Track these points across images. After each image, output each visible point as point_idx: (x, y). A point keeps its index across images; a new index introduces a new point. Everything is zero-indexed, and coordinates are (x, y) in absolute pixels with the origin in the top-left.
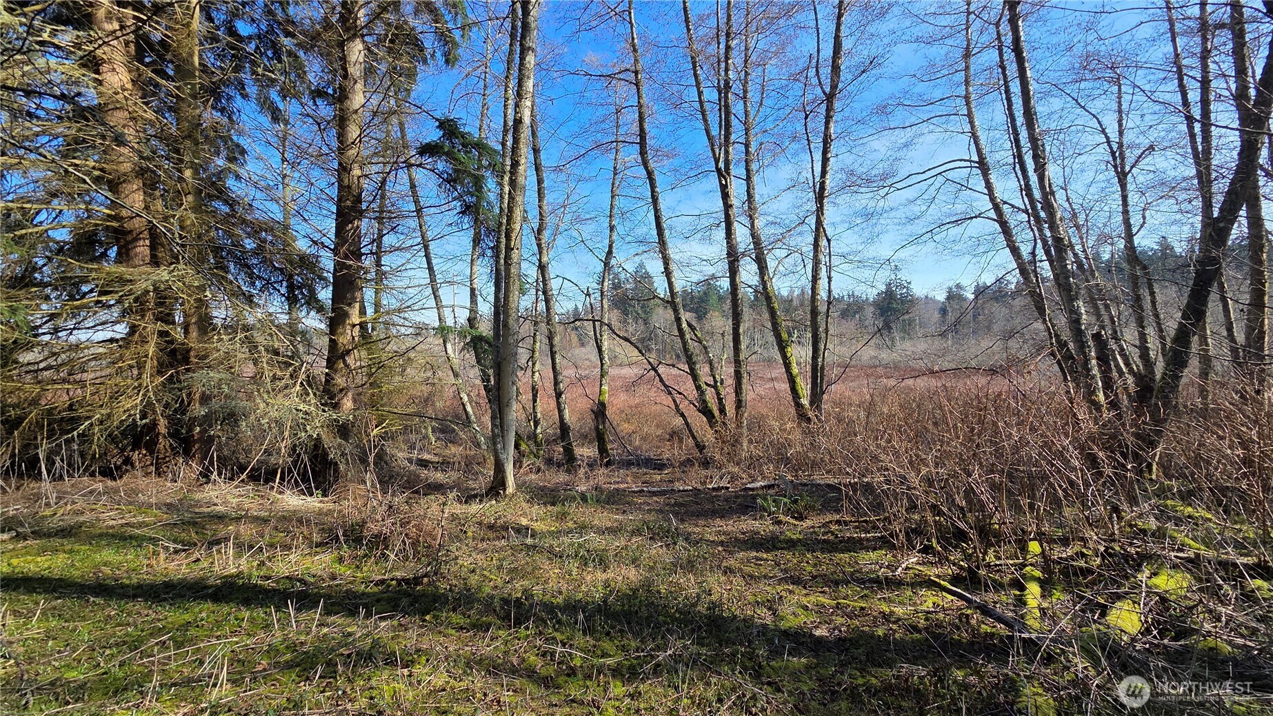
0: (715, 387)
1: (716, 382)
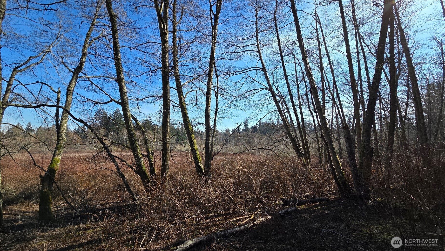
0: (148, 156)
1: (149, 153)
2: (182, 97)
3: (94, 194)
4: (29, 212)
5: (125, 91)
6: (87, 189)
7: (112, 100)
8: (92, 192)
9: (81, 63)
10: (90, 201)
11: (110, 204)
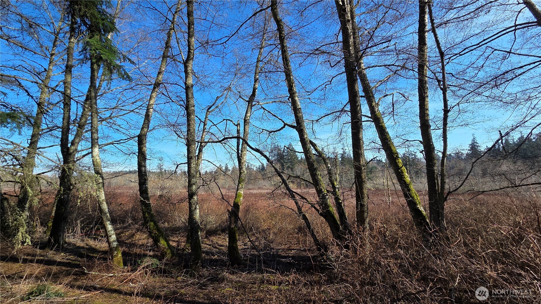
0: (334, 193)
1: (334, 188)
2: (374, 104)
3: (275, 234)
4: (224, 246)
5: (300, 107)
6: (269, 229)
7: (285, 125)
8: (274, 232)
9: (254, 90)
10: (272, 242)
11: (293, 251)
